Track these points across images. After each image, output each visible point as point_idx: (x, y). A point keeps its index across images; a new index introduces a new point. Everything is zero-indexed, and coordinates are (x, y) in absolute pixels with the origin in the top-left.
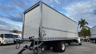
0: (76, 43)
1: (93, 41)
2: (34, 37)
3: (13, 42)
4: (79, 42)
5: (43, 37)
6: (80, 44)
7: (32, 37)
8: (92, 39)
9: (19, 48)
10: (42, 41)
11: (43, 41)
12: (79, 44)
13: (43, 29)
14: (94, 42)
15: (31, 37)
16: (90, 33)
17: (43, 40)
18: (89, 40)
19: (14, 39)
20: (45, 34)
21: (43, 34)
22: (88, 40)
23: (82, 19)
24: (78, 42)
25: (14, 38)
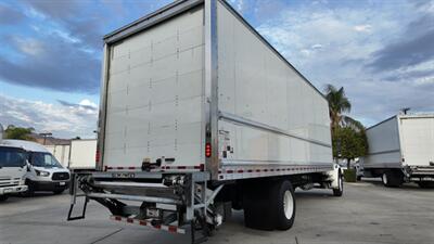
0: (322, 187)
1: (380, 179)
2: (173, 160)
3: (24, 188)
4: (335, 184)
5: (225, 161)
6: (337, 193)
7: (159, 162)
8: (374, 172)
9: (83, 217)
10: (219, 179)
11: (224, 182)
12: (331, 191)
13: (222, 124)
14: (385, 182)
15: (153, 161)
16: (367, 147)
17: (222, 177)
18: (362, 173)
19: (28, 170)
20: (229, 148)
21: (222, 148)
22: (357, 174)
23: (330, 87)
24: (330, 182)
25: (25, 167)
